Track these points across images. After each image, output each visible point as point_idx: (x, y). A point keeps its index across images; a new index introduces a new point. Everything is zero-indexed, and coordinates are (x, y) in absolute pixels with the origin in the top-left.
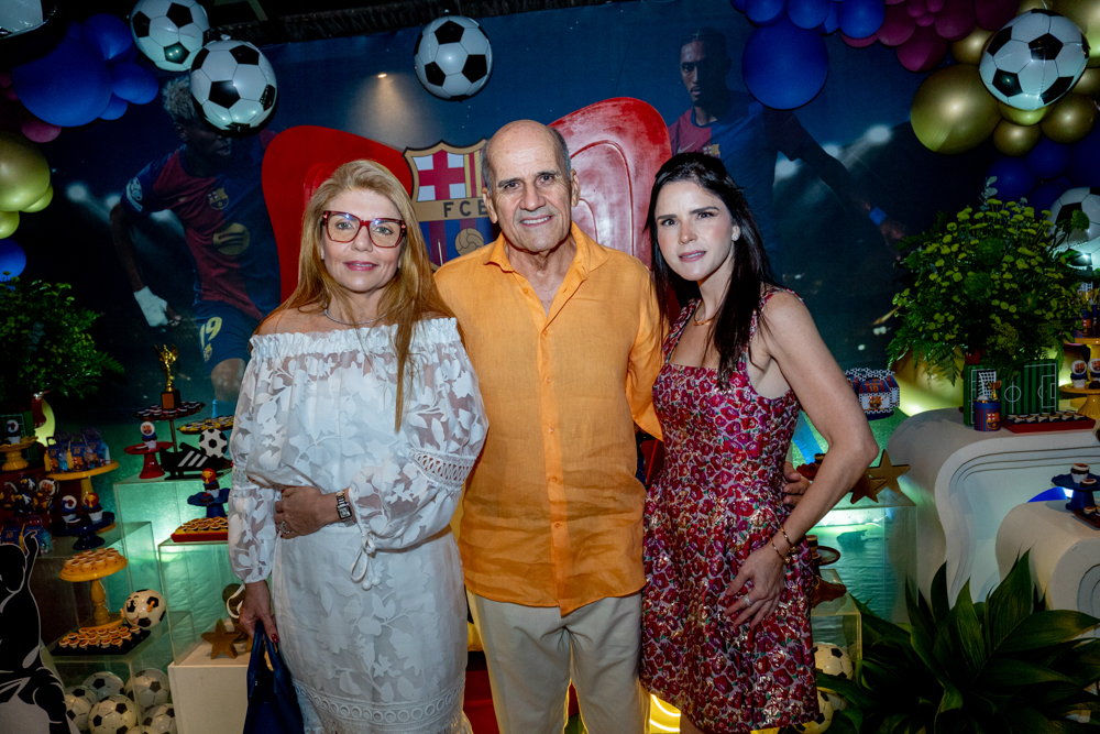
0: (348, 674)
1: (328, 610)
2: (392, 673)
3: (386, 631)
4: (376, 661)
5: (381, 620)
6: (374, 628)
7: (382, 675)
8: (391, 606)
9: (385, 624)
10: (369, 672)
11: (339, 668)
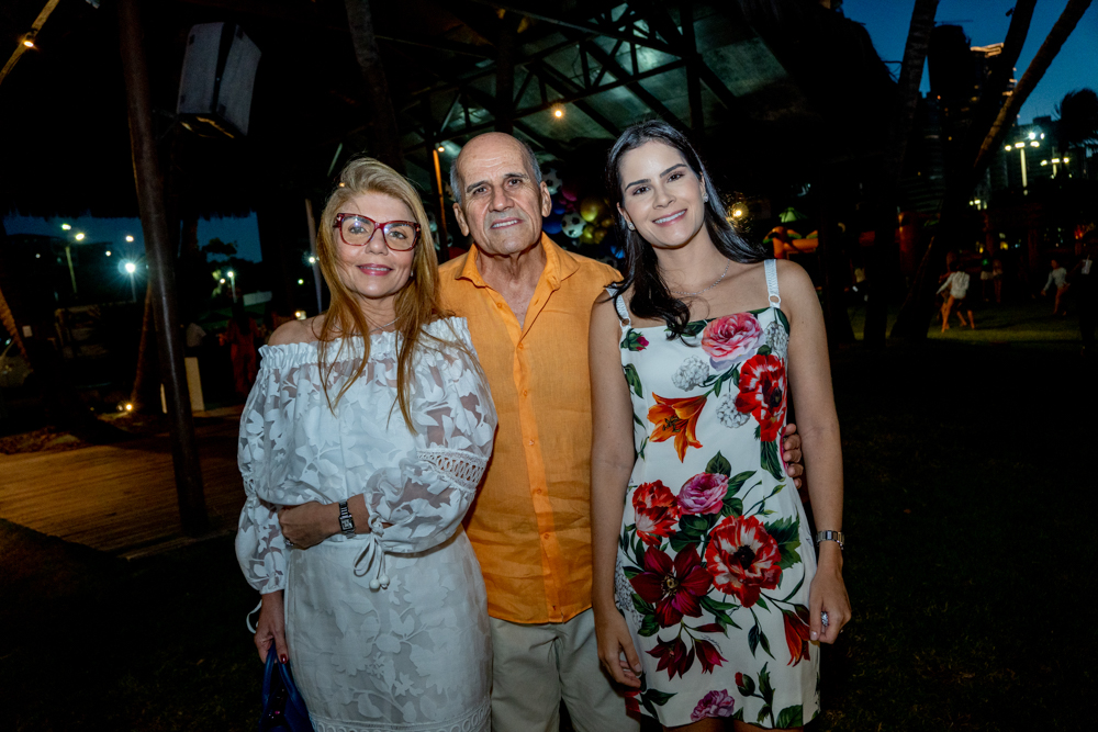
0: (366, 696)
1: (343, 630)
2: (414, 692)
3: (406, 648)
4: (397, 679)
5: (400, 636)
6: (393, 645)
7: (404, 694)
8: (410, 621)
9: (404, 640)
10: (390, 691)
11: (356, 690)
